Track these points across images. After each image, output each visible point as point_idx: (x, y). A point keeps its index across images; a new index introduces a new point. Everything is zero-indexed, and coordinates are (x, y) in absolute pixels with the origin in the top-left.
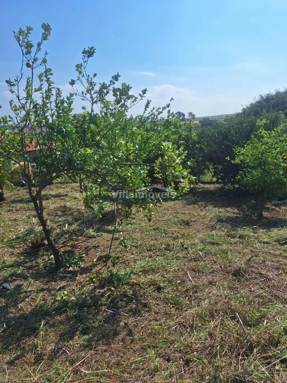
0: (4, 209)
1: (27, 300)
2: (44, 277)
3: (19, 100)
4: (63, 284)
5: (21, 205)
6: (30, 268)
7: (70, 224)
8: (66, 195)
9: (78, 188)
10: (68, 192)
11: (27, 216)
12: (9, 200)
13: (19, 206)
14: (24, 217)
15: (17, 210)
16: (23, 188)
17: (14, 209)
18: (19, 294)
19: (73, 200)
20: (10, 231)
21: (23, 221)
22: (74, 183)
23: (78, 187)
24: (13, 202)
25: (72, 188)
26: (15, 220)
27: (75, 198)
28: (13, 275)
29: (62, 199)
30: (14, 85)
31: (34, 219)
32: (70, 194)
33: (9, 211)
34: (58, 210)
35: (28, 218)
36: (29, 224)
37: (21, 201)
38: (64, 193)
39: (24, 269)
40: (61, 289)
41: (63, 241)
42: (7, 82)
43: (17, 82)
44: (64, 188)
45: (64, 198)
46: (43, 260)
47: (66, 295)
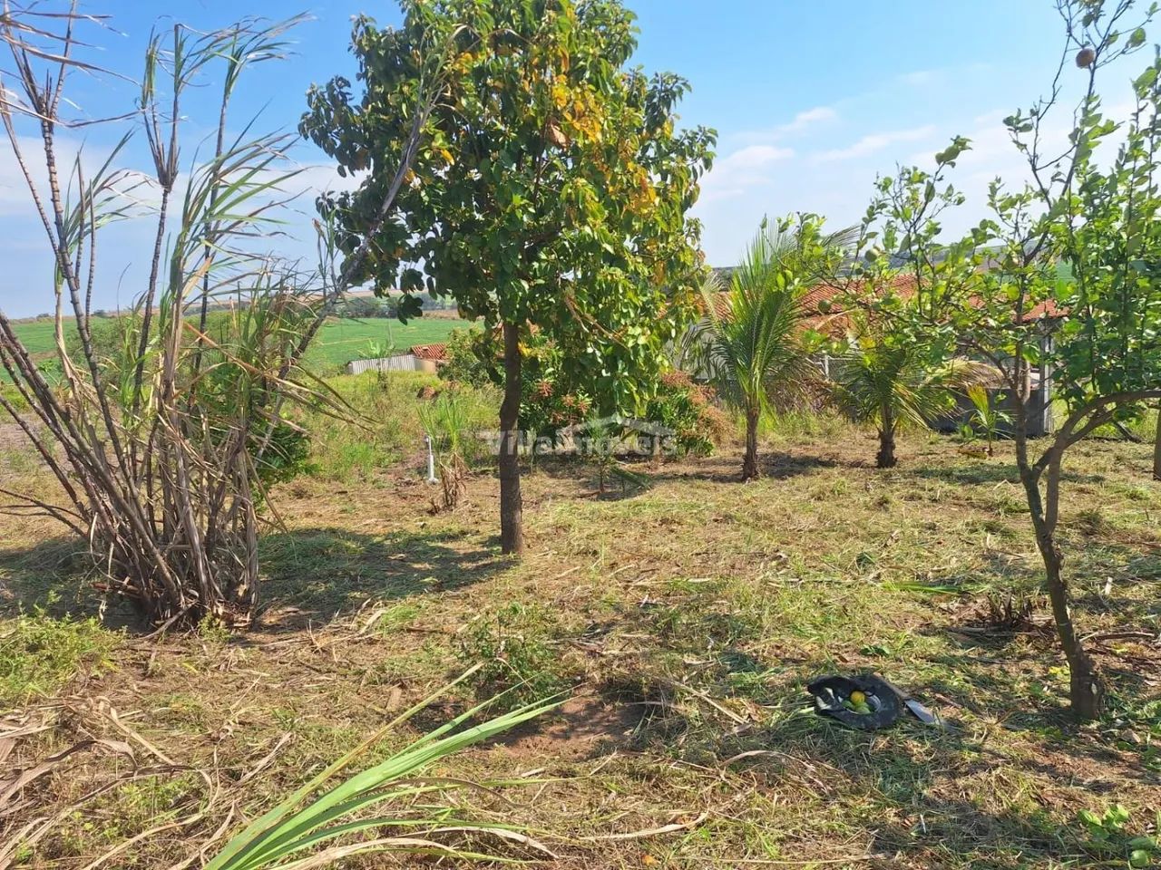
0: (898, 490)
1: (983, 775)
2: (1033, 726)
3: (1034, 170)
4: (1106, 774)
5: (948, 487)
6: (985, 682)
7: (1122, 582)
8: (1097, 479)
9: (1142, 463)
10: (1104, 470)
11: (967, 524)
12: (908, 466)
13: (941, 487)
14: (959, 525)
15: (935, 501)
16: (949, 438)
17: (925, 494)
18: (959, 747)
19: (1127, 501)
20: (919, 556)
21: (956, 536)
22: (1129, 442)
23: (1144, 459)
24: (923, 473)
25: (1119, 459)
26: (932, 527)
27: (1133, 496)
28: (936, 686)
29: (1082, 491)
30: (1027, 128)
31: (989, 535)
32: (1109, 476)
33: (912, 498)
34: (1070, 526)
35: (972, 531)
36: (973, 548)
37: (947, 475)
38: (1085, 471)
39: (967, 682)
40: (1098, 788)
41: (1097, 633)
42: (1008, 121)
43: (1035, 118)
44: (1087, 455)
45: (1092, 486)
46: (1027, 671)
47: (1121, 819)
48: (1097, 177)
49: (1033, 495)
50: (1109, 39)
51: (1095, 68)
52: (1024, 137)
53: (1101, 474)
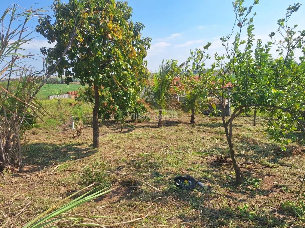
0: (195, 129)
1: (216, 199)
2: (227, 186)
3: (227, 51)
4: (244, 197)
5: (207, 128)
6: (216, 176)
7: (247, 151)
8: (241, 126)
9: (251, 122)
10: (243, 124)
11: (212, 137)
12: (198, 123)
13: (206, 128)
14: (210, 138)
15: (204, 132)
16: (207, 116)
17: (202, 130)
18: (210, 193)
19: (248, 131)
20: (200, 145)
21: (209, 140)
22: (248, 117)
23: (251, 121)
24: (201, 125)
25: (246, 121)
26: (203, 138)
27: (249, 130)
28: (205, 178)
29: (237, 129)
30: (225, 41)
31: (217, 140)
32: (244, 125)
33: (199, 131)
34: (235, 137)
35: (212, 139)
36: (213, 143)
37: (207, 125)
38: (238, 124)
39: (212, 176)
40: (241, 201)
41: (241, 163)
42: (221, 39)
43: (228, 38)
44: (239, 120)
45: (240, 128)
46: (226, 173)
47: (247, 208)
48: (241, 53)
49: (226, 130)
50: (245, 20)
51: (242, 27)
52: (225, 43)
53: (242, 125)
